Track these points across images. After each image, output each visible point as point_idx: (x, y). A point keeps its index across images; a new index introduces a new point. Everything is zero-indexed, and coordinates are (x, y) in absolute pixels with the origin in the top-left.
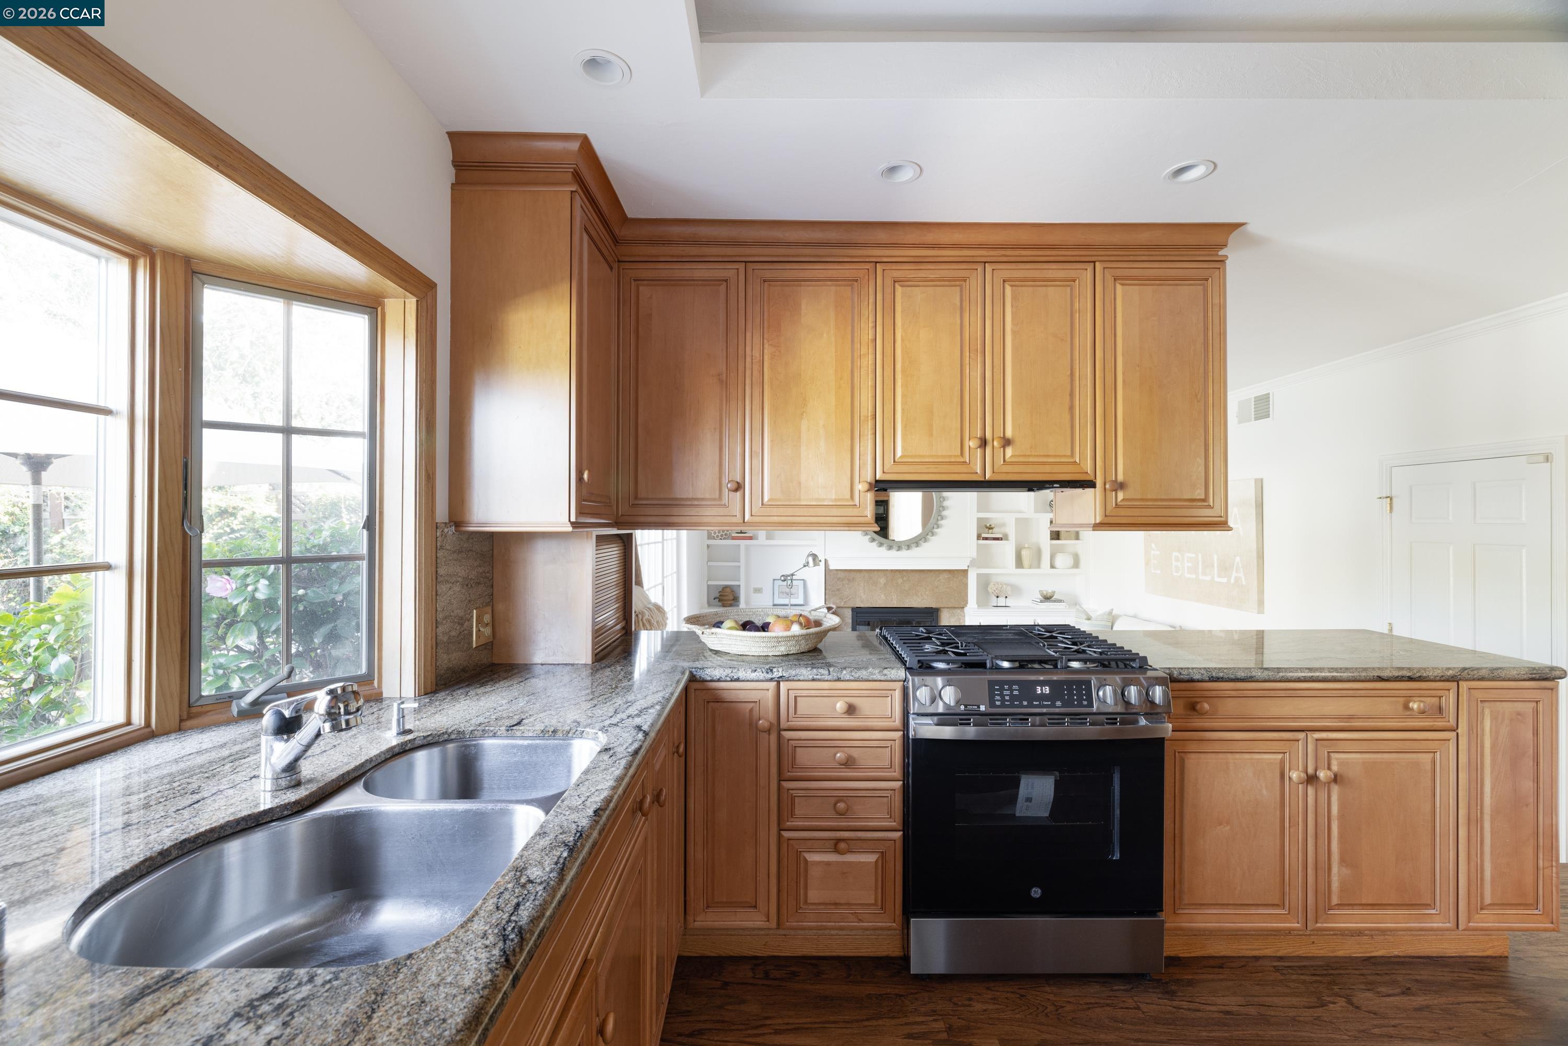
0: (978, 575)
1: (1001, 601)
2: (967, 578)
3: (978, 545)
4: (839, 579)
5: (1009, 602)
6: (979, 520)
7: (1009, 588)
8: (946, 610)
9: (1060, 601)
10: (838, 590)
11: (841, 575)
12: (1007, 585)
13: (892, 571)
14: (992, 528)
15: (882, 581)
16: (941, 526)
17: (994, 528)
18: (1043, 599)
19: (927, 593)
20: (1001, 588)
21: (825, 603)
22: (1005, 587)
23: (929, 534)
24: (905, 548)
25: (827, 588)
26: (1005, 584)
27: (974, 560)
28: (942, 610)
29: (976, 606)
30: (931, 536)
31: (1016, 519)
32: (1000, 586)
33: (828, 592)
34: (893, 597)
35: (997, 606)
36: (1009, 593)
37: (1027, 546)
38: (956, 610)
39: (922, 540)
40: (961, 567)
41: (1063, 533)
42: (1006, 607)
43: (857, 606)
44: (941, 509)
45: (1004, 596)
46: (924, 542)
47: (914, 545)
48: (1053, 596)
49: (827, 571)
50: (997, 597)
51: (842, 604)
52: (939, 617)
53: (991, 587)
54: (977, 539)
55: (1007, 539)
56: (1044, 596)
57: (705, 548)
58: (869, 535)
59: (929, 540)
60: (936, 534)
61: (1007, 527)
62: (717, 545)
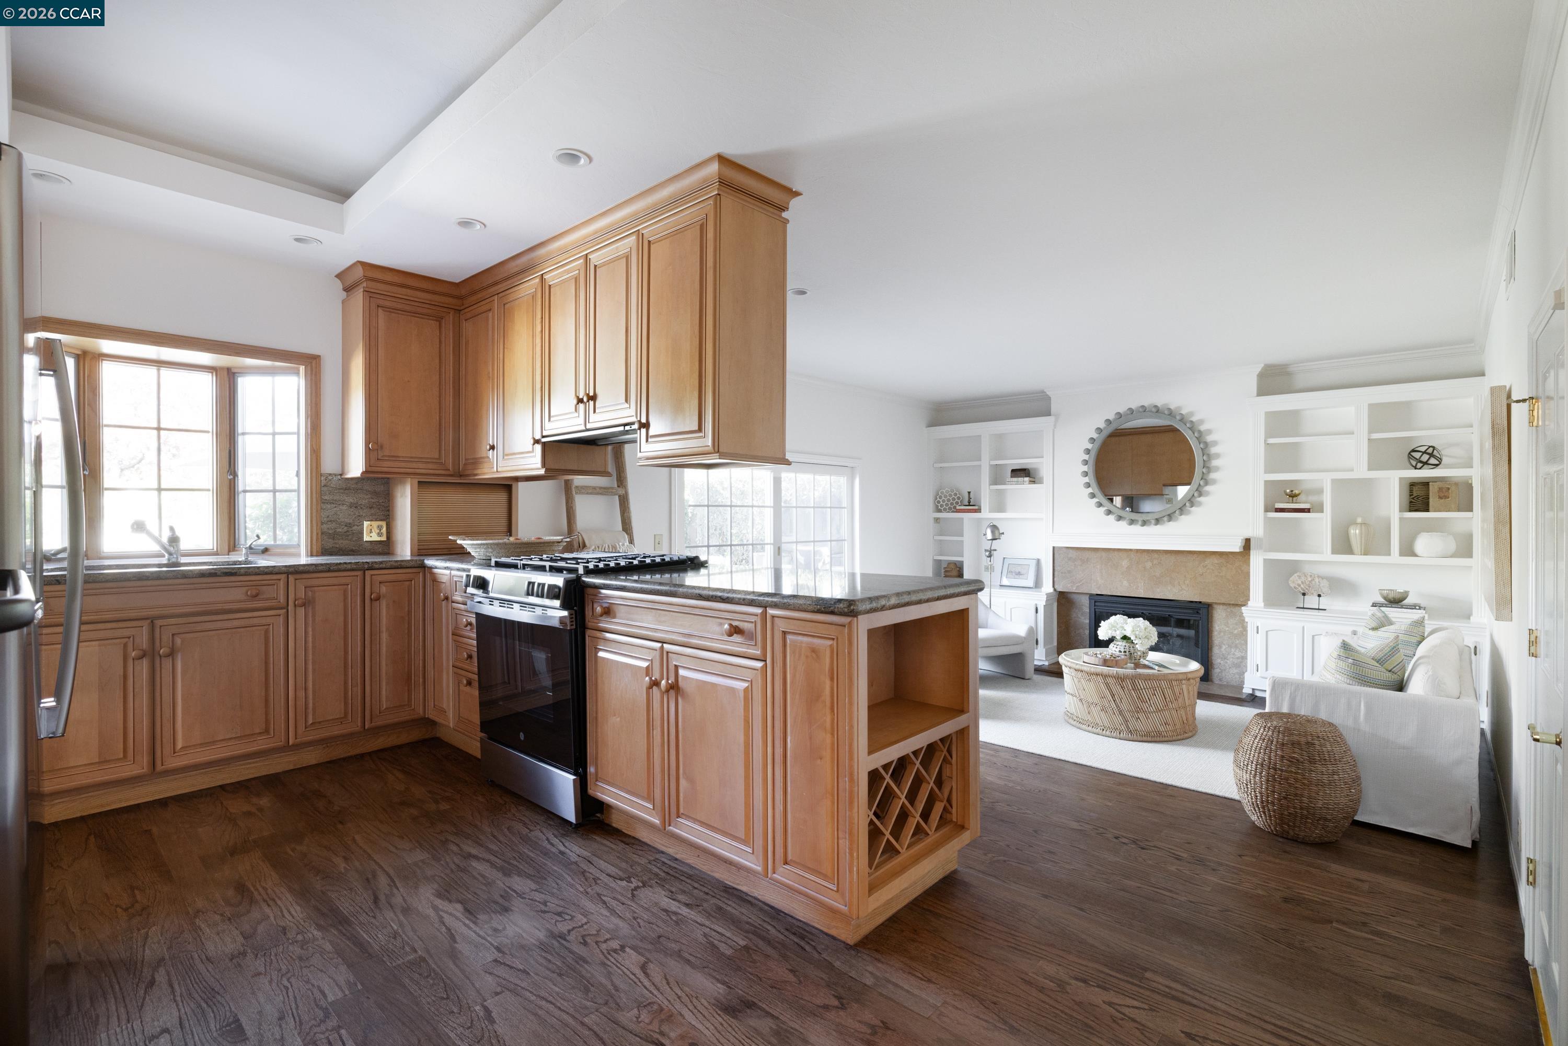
0: (1268, 562)
1: (1311, 601)
2: (1249, 565)
3: (1266, 518)
4: (1070, 559)
5: (1324, 602)
6: (1268, 483)
7: (1325, 583)
8: (1221, 607)
9: (1414, 607)
10: (1069, 572)
11: (1073, 554)
12: (1322, 577)
13: (1137, 551)
14: (1296, 496)
15: (1125, 563)
16: (1208, 494)
17: (1299, 494)
18: (1386, 602)
19: (1187, 582)
20: (1310, 582)
21: (1053, 586)
22: (1317, 580)
23: (1187, 504)
24: (1153, 522)
25: (1056, 568)
26: (1319, 577)
27: (1259, 540)
28: (1215, 606)
29: (1262, 604)
30: (1192, 507)
31: (1333, 481)
32: (1310, 579)
33: (1056, 573)
34: (1139, 585)
35: (1303, 608)
36: (1325, 590)
37: (1359, 520)
38: (1237, 608)
39: (1177, 512)
40: (1237, 547)
41: (1433, 501)
42: (1319, 609)
43: (1095, 593)
44: (1204, 470)
45: (1316, 595)
46: (1181, 515)
47: (1165, 519)
48: (1405, 599)
49: (1055, 550)
50: (1304, 594)
51: (1074, 590)
52: (1212, 617)
53: (1291, 579)
54: (1267, 510)
55: (1320, 509)
56: (1385, 598)
57: (932, 521)
58: (1104, 506)
59: (1189, 513)
60: (1200, 504)
61: (1320, 491)
62: (944, 519)
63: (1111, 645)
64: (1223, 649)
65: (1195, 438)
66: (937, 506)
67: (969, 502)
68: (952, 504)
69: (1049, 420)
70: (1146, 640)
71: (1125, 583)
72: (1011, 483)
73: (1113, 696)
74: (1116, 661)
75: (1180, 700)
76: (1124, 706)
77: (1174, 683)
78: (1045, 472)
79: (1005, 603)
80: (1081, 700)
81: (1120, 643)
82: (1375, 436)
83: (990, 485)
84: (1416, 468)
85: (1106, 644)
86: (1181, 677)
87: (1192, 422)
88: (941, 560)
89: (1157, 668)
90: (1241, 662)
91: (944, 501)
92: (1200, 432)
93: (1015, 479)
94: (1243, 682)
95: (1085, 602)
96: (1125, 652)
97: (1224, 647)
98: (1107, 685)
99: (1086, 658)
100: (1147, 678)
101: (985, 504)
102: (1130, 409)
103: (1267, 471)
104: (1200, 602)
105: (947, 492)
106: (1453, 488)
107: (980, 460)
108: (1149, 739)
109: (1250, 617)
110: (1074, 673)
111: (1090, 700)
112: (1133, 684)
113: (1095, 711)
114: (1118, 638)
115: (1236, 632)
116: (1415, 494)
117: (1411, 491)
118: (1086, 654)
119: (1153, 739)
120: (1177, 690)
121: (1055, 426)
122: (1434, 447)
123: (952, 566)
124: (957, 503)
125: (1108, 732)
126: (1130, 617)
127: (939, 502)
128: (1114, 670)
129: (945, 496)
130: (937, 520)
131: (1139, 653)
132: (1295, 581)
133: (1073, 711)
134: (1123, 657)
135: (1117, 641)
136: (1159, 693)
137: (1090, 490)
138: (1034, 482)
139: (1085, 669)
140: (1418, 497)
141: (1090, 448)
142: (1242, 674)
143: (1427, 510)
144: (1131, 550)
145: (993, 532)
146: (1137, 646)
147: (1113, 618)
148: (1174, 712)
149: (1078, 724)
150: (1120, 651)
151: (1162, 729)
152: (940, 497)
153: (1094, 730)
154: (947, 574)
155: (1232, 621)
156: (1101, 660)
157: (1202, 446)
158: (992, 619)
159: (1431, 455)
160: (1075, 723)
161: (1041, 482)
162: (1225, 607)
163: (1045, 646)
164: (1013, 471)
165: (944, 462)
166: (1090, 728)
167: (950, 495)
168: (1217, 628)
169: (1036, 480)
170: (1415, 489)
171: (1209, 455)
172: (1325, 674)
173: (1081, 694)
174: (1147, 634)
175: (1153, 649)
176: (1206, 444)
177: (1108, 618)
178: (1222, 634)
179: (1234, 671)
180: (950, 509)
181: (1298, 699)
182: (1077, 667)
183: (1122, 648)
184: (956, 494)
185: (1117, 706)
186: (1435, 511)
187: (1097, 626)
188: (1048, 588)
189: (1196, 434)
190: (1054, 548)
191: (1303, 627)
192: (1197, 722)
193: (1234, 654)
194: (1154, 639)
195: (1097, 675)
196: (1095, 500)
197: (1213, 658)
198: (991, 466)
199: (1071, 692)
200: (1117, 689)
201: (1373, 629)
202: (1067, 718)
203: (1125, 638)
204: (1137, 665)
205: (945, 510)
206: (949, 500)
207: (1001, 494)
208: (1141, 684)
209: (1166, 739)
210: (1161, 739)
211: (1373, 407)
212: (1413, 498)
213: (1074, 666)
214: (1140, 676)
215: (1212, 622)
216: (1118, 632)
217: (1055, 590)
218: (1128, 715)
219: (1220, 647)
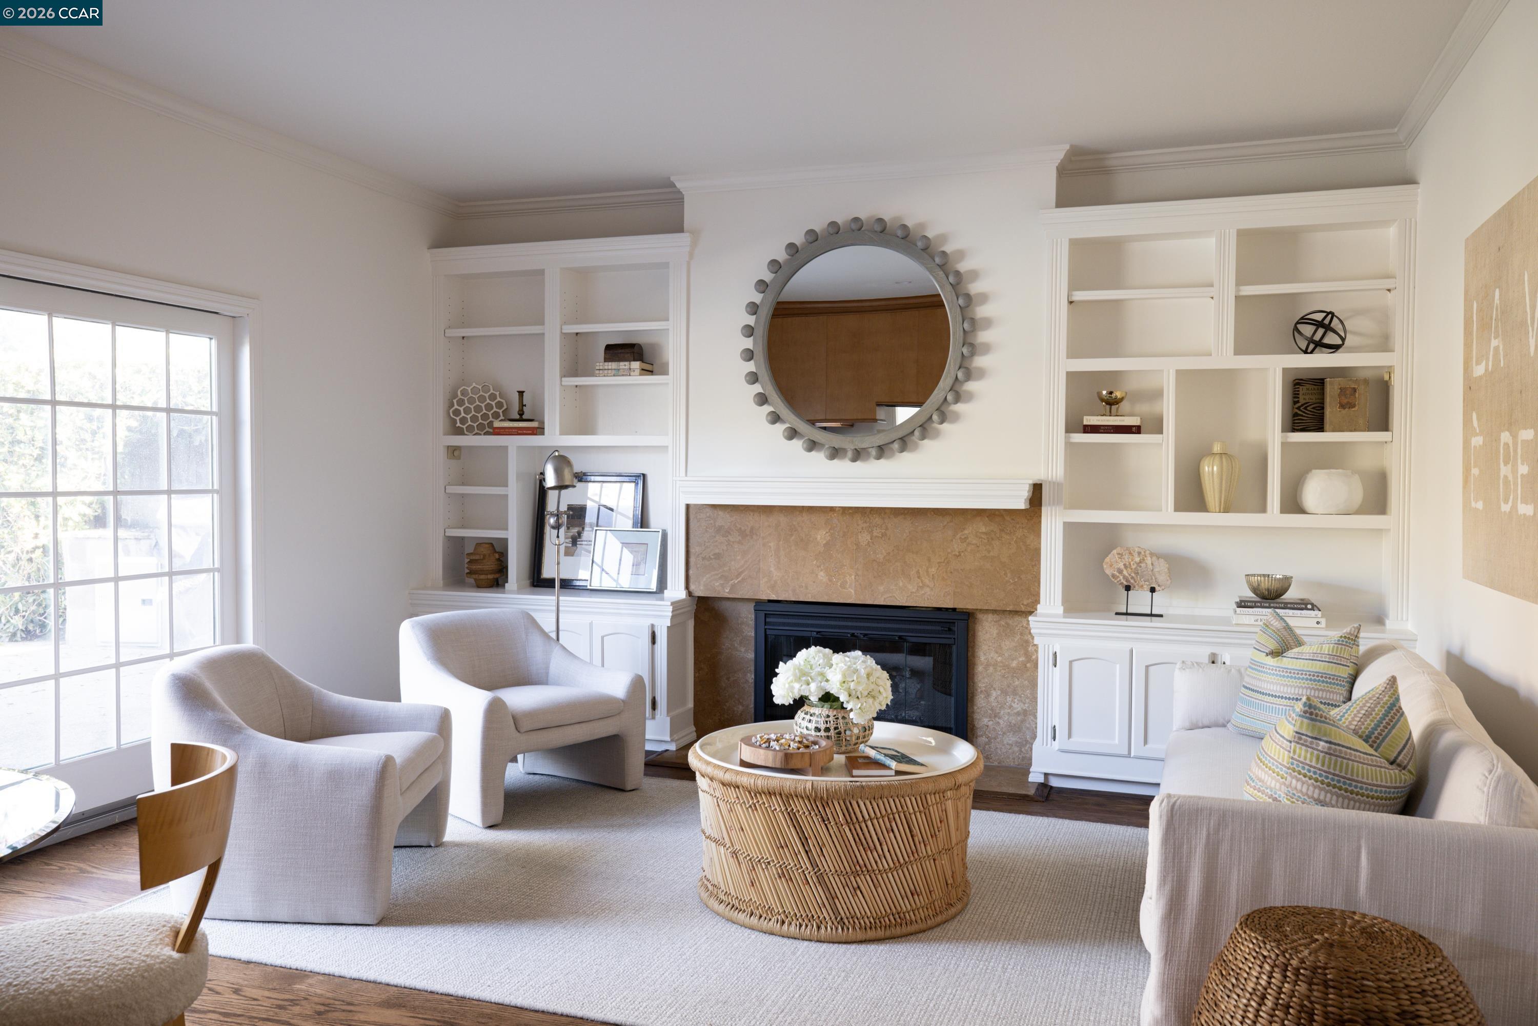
0: (1069, 528)
1: (1140, 601)
2: (1039, 535)
3: (1069, 445)
4: (719, 530)
5: (1161, 602)
6: (1073, 378)
7: (1162, 567)
8: (990, 617)
9: (1302, 605)
10: (718, 556)
11: (724, 519)
12: (1157, 555)
13: (845, 510)
14: (1117, 402)
15: (821, 536)
16: (970, 397)
17: (1122, 399)
18: (1258, 599)
19: (933, 570)
20: (1139, 564)
21: (687, 587)
22: (1149, 560)
23: (935, 417)
24: (874, 452)
25: (692, 550)
26: (1152, 554)
27: (1057, 485)
28: (980, 616)
29: (1060, 610)
30: (942, 422)
31: (1179, 373)
32: (1137, 559)
33: (692, 560)
34: (848, 579)
35: (1127, 614)
36: (1162, 578)
37: (1217, 448)
38: (1017, 619)
39: (917, 433)
40: (1019, 502)
41: (1331, 412)
42: (1151, 615)
43: (764, 597)
44: (965, 350)
45: (1147, 588)
46: (923, 438)
47: (896, 446)
48: (1285, 590)
49: (691, 510)
50: (1128, 588)
51: (726, 593)
52: (974, 636)
53: (1107, 560)
54: (1069, 429)
55: (1158, 428)
56: (1255, 590)
57: (442, 454)
58: (783, 422)
59: (936, 435)
60: (956, 418)
61: (1158, 394)
62: (470, 448)
63: (800, 715)
64: (992, 699)
65: (949, 288)
66: (454, 422)
67: (521, 413)
68: (485, 417)
69: (682, 239)
70: (871, 700)
71: (822, 576)
72: (604, 373)
73: (804, 841)
74: (811, 755)
75: (941, 835)
76: (828, 864)
77: (931, 799)
78: (673, 354)
79: (591, 624)
80: (735, 854)
81: (817, 711)
82: (1249, 290)
83: (563, 375)
84: (1306, 352)
85: (789, 712)
86: (944, 784)
87: (944, 253)
88: (463, 538)
89: (893, 764)
90: (1023, 721)
91: (467, 411)
92: (958, 274)
93: (613, 365)
94: (1028, 762)
95: (747, 617)
96: (827, 730)
97: (994, 694)
98: (792, 816)
99: (748, 753)
100: (878, 794)
101: (552, 419)
102: (833, 224)
103: (1073, 353)
104: (954, 610)
105: (475, 391)
106: (1361, 389)
107: (541, 322)
108: (880, 933)
109: (1040, 634)
110: (720, 791)
111: (755, 854)
112: (848, 811)
113: (765, 877)
114: (814, 699)
115: (1014, 664)
116: (1302, 401)
117: (1295, 396)
118: (747, 741)
119: (888, 933)
120: (935, 817)
121: (691, 255)
122: (1333, 314)
123: (484, 550)
124: (496, 415)
125: (792, 928)
126: (836, 651)
127: (457, 413)
128: (806, 781)
129: (471, 401)
130: (454, 452)
131: (856, 731)
132: (1113, 563)
133: (719, 879)
134: (824, 743)
135: (812, 705)
136: (900, 828)
137: (757, 388)
138: (651, 372)
139: (744, 781)
140: (1306, 405)
141: (758, 301)
142: (1026, 743)
143: (1321, 429)
144: (832, 509)
145: (558, 472)
146: (852, 715)
147: (803, 654)
148: (928, 864)
149: (727, 911)
150: (818, 729)
151: (905, 906)
152: (461, 402)
153: (764, 924)
154: (474, 567)
155: (1007, 644)
156: (780, 755)
157: (961, 301)
158: (557, 663)
159: (1328, 328)
160: (721, 908)
161: (664, 371)
162: (996, 617)
163: (669, 710)
164: (609, 348)
165: (469, 326)
166: (754, 921)
167: (482, 398)
168: (982, 658)
169: (655, 368)
170: (1302, 390)
171: (973, 321)
172: (1262, 775)
173: (735, 839)
174: (873, 686)
175: (881, 716)
176: (968, 297)
177: (792, 656)
178: (991, 669)
179: (1011, 739)
180: (481, 427)
181: (1224, 848)
182: (728, 777)
183: (822, 720)
184: (493, 397)
185: (814, 864)
186: (1334, 430)
187: (769, 674)
188: (676, 591)
189: (952, 279)
190: (688, 506)
191: (1132, 651)
192: (970, 876)
193: (1011, 707)
194: (886, 696)
195: (770, 793)
196: (767, 409)
197: (976, 716)
198: (565, 336)
199: (715, 835)
200: (812, 824)
201: (1276, 653)
202: (705, 895)
203: (827, 698)
204: (855, 762)
205: (470, 429)
206: (478, 410)
207: (585, 395)
208: (864, 808)
209: (914, 928)
210: (905, 930)
211: (1246, 237)
212: (1298, 408)
213: (720, 774)
214: (861, 792)
215: (973, 647)
216: (813, 686)
217: (690, 594)
218: (835, 883)
219: (988, 695)
